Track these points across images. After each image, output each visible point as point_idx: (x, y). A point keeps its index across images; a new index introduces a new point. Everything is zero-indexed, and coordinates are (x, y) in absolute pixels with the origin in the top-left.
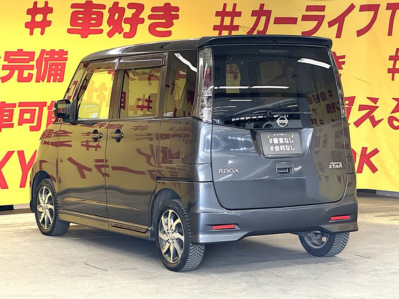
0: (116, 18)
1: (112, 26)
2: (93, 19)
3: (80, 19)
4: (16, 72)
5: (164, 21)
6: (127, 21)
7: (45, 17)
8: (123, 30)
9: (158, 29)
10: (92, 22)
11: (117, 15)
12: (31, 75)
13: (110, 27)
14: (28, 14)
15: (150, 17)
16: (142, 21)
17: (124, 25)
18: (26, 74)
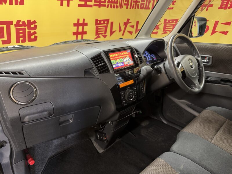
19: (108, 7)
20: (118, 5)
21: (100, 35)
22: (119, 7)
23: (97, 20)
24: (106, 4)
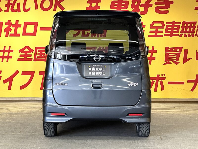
0: (136, 4)
1: (133, 9)
2: (123, 5)
3: (116, 5)
4: (81, 32)
5: (164, 5)
6: (142, 5)
7: (97, 4)
8: (140, 10)
9: (160, 10)
10: (122, 6)
11: (136, 3)
12: (88, 34)
13: (132, 9)
14: (88, 3)
15: (156, 3)
16: (151, 5)
17: (140, 8)
18: (86, 33)
19: (181, 36)
20: (195, 34)
21: (171, 62)
22: (196, 36)
23: (167, 48)
24: (179, 33)
